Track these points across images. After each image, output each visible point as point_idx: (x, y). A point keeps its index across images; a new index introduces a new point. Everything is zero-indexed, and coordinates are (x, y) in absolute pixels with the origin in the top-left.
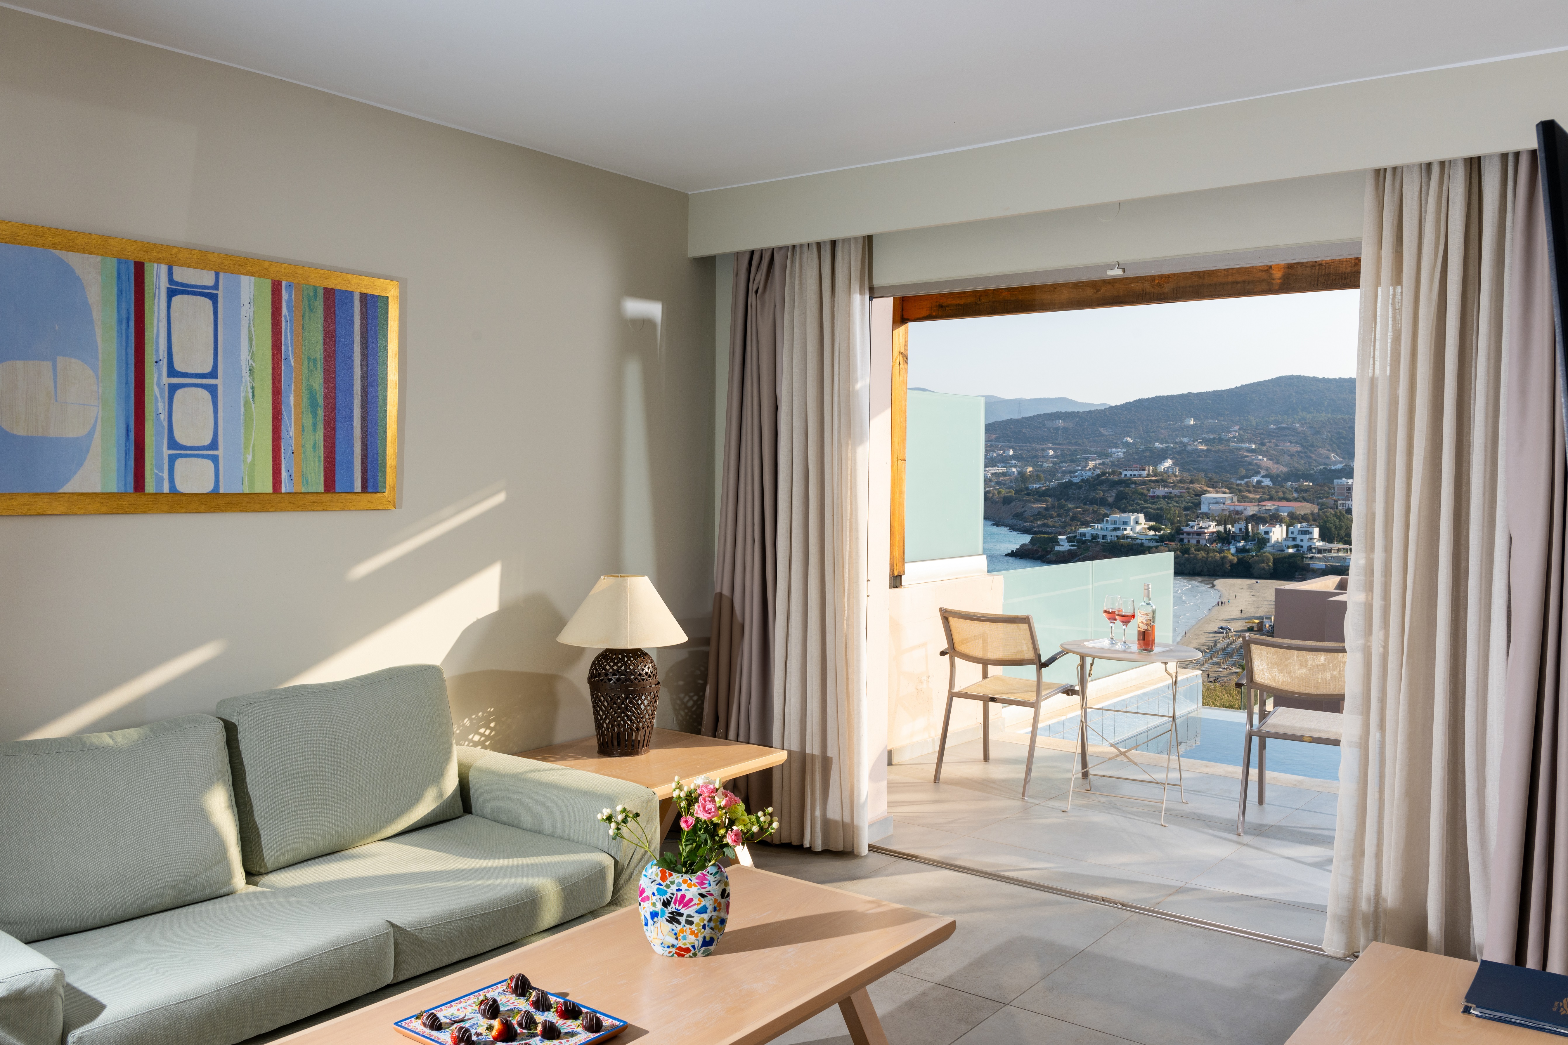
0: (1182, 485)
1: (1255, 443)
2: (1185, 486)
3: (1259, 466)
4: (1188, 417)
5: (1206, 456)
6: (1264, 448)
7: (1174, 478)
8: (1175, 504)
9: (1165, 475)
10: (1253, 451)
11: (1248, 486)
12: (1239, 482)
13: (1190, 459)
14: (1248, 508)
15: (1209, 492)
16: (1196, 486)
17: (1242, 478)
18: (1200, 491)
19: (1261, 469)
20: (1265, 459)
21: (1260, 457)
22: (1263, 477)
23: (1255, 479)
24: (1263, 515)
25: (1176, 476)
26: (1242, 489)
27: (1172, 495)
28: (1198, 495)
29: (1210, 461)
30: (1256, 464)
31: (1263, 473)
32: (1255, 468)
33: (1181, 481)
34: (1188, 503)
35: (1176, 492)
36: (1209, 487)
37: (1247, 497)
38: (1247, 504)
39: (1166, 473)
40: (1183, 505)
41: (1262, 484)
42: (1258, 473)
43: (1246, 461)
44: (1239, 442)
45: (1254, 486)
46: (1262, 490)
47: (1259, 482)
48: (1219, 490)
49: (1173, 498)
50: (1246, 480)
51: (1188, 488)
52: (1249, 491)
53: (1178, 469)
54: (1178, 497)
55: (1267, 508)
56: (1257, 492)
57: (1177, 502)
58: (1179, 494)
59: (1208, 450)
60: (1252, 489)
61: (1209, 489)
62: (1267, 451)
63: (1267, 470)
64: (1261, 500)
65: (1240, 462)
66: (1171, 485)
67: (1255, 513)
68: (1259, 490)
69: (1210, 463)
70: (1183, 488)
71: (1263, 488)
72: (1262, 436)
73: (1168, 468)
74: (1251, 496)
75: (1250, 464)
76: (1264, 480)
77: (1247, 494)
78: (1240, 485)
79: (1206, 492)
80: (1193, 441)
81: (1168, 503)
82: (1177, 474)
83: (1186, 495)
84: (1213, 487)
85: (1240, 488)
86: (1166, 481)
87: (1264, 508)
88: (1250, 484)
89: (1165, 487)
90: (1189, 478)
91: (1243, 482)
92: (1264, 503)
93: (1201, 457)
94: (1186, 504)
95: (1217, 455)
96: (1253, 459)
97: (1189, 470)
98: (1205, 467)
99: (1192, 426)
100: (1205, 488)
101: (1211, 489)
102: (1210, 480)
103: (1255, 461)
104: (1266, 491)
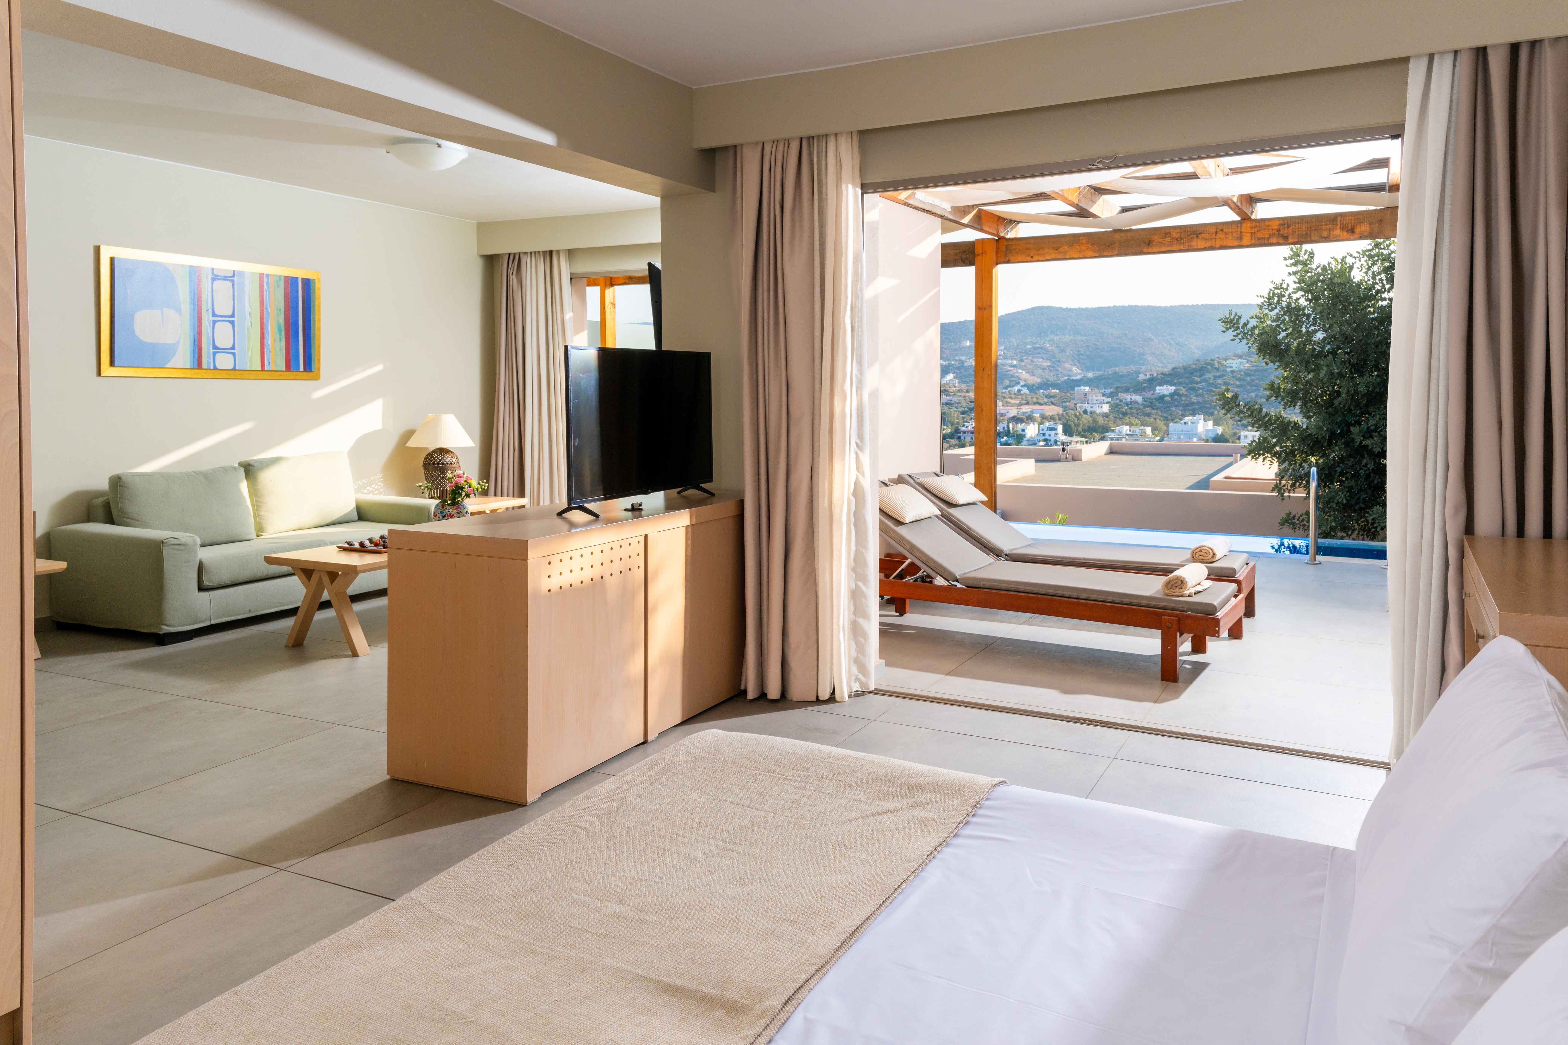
0: (960, 394)
1: (1016, 360)
2: (963, 394)
3: (1019, 378)
4: (965, 340)
6: (1023, 364)
7: (954, 389)
8: (955, 409)
9: (947, 386)
10: (1014, 366)
11: (1010, 394)
12: (1004, 391)
13: (967, 373)
14: (1010, 411)
17: (1006, 388)
19: (1021, 380)
20: (1024, 372)
21: (1020, 371)
22: (1022, 386)
23: (1016, 388)
24: (1021, 417)
25: (955, 387)
26: (1006, 396)
27: (953, 402)
30: (1017, 376)
31: (1022, 383)
32: (1016, 379)
33: (959, 391)
34: (964, 408)
35: (955, 399)
37: (1009, 403)
38: (1009, 408)
39: (948, 384)
40: (961, 409)
41: (1022, 392)
42: (1018, 383)
43: (1009, 374)
44: (1004, 359)
45: (1015, 394)
46: (1021, 397)
47: (1019, 391)
49: (953, 404)
50: (1009, 389)
51: (965, 396)
52: (1011, 398)
53: (957, 381)
54: (958, 403)
55: (1024, 411)
56: (1017, 398)
57: (956, 408)
58: (958, 401)
60: (1013, 396)
62: (1025, 366)
63: (1025, 381)
64: (1020, 405)
65: (1006, 375)
66: (952, 394)
67: (1015, 415)
68: (1018, 397)
70: (961, 396)
71: (1021, 395)
72: (1022, 354)
73: (950, 380)
74: (1012, 401)
75: (1012, 376)
76: (1023, 388)
77: (1009, 400)
78: (1004, 393)
80: (969, 359)
81: (949, 409)
82: (957, 385)
83: (963, 402)
85: (1004, 395)
86: (948, 391)
87: (1022, 411)
88: (1011, 392)
89: (947, 395)
90: (966, 388)
91: (1007, 391)
92: (1021, 407)
94: (963, 409)
96: (1015, 373)
97: (966, 382)
99: (968, 346)
103: (1016, 374)
104: (1024, 397)
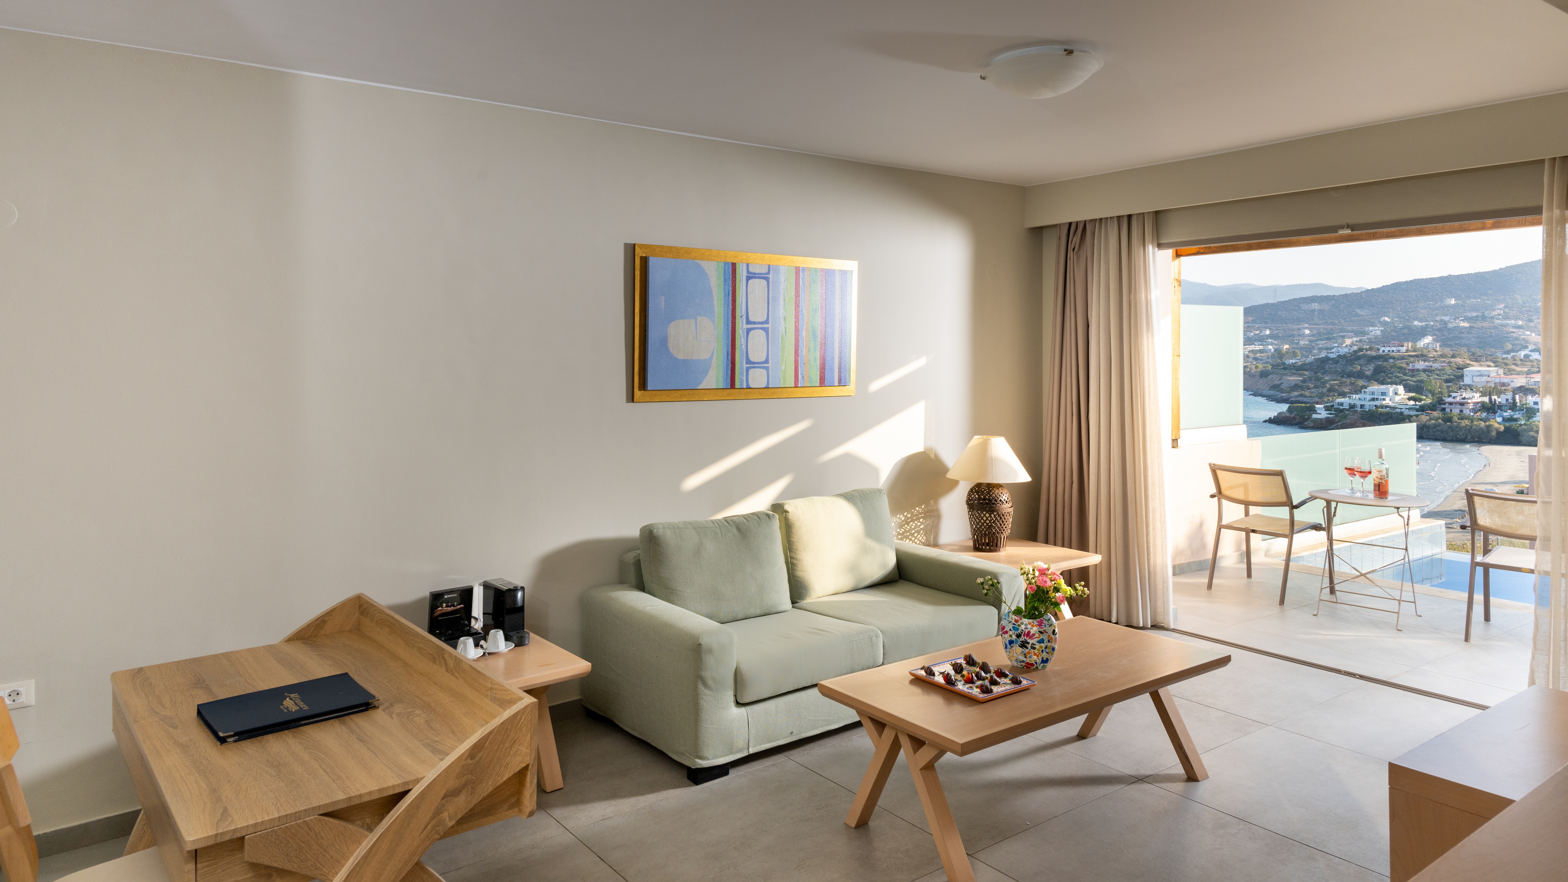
0: (1444, 360)
1: (1522, 320)
2: (1447, 360)
3: (1527, 341)
4: (1449, 297)
5: (1468, 333)
6: (1532, 324)
7: (1435, 353)
8: (1436, 377)
9: (1424, 350)
10: (1520, 327)
11: (1515, 360)
12: (1505, 356)
13: (1451, 335)
14: (1515, 380)
15: (1472, 366)
16: (1459, 361)
17: (1508, 352)
18: (1462, 365)
19: (1529, 343)
20: (1533, 335)
21: (1528, 333)
22: (1531, 351)
23: (1522, 353)
24: (1531, 387)
25: (1436, 351)
26: (1508, 362)
27: (1433, 369)
28: (1460, 368)
29: (1474, 337)
30: (1523, 339)
31: (1531, 347)
32: (1523, 343)
33: (1442, 356)
34: (1449, 375)
35: (1436, 365)
36: (1472, 361)
37: (1514, 370)
38: (1513, 376)
39: (1426, 349)
40: (1445, 377)
41: (1531, 358)
42: (1526, 347)
43: (1512, 337)
44: (1505, 319)
45: (1521, 360)
46: (1530, 363)
47: (1527, 356)
48: (1483, 363)
49: (1434, 371)
50: (1512, 354)
51: (1450, 362)
52: (1516, 365)
53: (1438, 345)
54: (1439, 370)
55: (1536, 380)
56: (1525, 365)
57: (1438, 375)
58: (1440, 368)
59: (1470, 327)
60: (1519, 362)
61: (1472, 363)
62: (1535, 327)
63: (1535, 345)
64: (1528, 373)
65: (1506, 337)
66: (1431, 359)
67: (1522, 384)
68: (1527, 363)
69: (1473, 339)
70: (1444, 362)
71: (1531, 361)
72: (1530, 313)
73: (1428, 344)
74: (1518, 369)
75: (1517, 339)
76: (1531, 353)
77: (1513, 367)
78: (1506, 358)
79: (1468, 365)
80: (1455, 319)
81: (1428, 376)
82: (1438, 349)
83: (1447, 368)
84: (1477, 361)
85: (1505, 361)
86: (1426, 356)
87: (1533, 380)
88: (1516, 358)
89: (1425, 361)
90: (1451, 353)
91: (1509, 356)
92: (1532, 376)
93: (1463, 333)
94: (1448, 377)
95: (1481, 331)
96: (1520, 335)
97: (1450, 346)
98: (1468, 342)
99: (1454, 305)
100: (1468, 362)
101: (1475, 363)
102: (1473, 354)
103: (1522, 337)
104: (1535, 364)
